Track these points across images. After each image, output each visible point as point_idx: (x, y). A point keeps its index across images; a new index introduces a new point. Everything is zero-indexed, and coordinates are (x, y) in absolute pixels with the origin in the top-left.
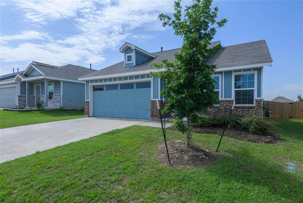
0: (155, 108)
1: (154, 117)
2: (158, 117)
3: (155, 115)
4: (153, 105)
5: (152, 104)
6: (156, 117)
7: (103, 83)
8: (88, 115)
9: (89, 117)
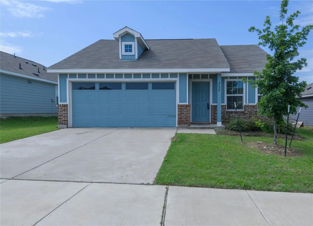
0: (183, 113)
1: (183, 124)
2: (187, 124)
3: (184, 122)
4: (180, 110)
5: (180, 108)
6: (185, 124)
7: (96, 80)
8: (66, 126)
9: (68, 128)
